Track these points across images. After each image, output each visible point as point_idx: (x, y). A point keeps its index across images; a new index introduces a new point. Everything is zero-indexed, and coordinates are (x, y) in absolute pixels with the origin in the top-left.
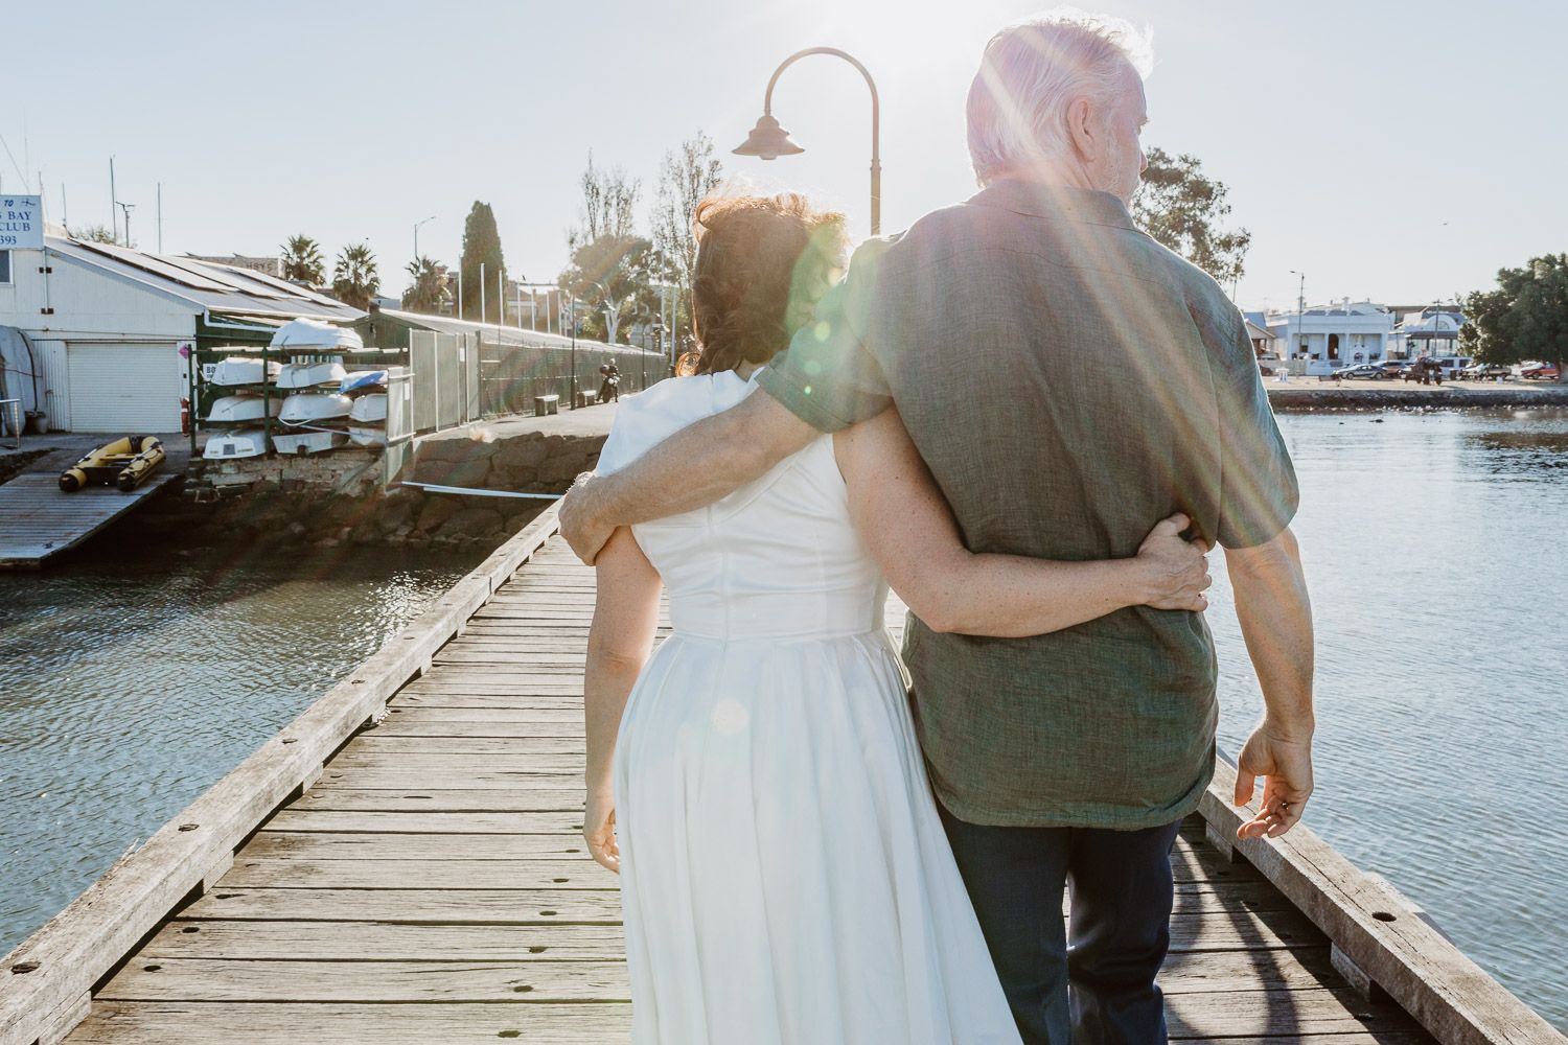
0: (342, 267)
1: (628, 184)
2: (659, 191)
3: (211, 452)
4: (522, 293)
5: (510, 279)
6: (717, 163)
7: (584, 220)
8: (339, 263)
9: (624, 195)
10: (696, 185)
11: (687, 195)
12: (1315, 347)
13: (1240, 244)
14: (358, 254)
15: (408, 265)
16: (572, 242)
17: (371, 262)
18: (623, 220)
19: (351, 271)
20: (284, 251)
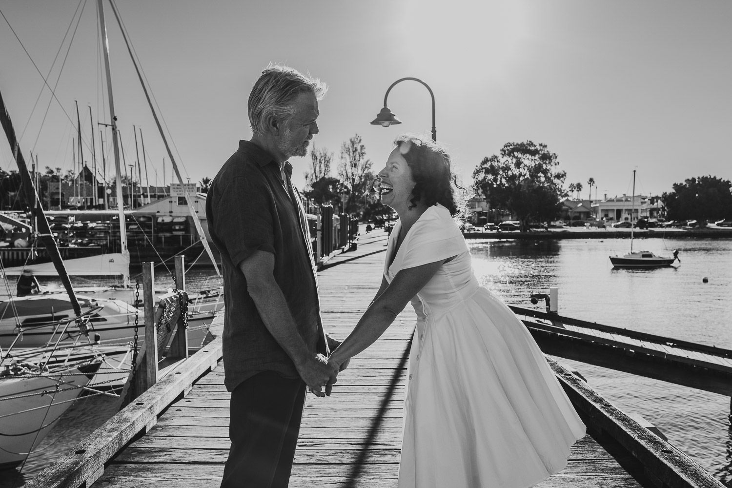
1: (329, 155)
2: (340, 157)
6: (363, 146)
7: (311, 169)
9: (327, 159)
10: (355, 155)
11: (351, 159)
12: (611, 215)
13: (562, 177)
16: (306, 177)
18: (326, 169)
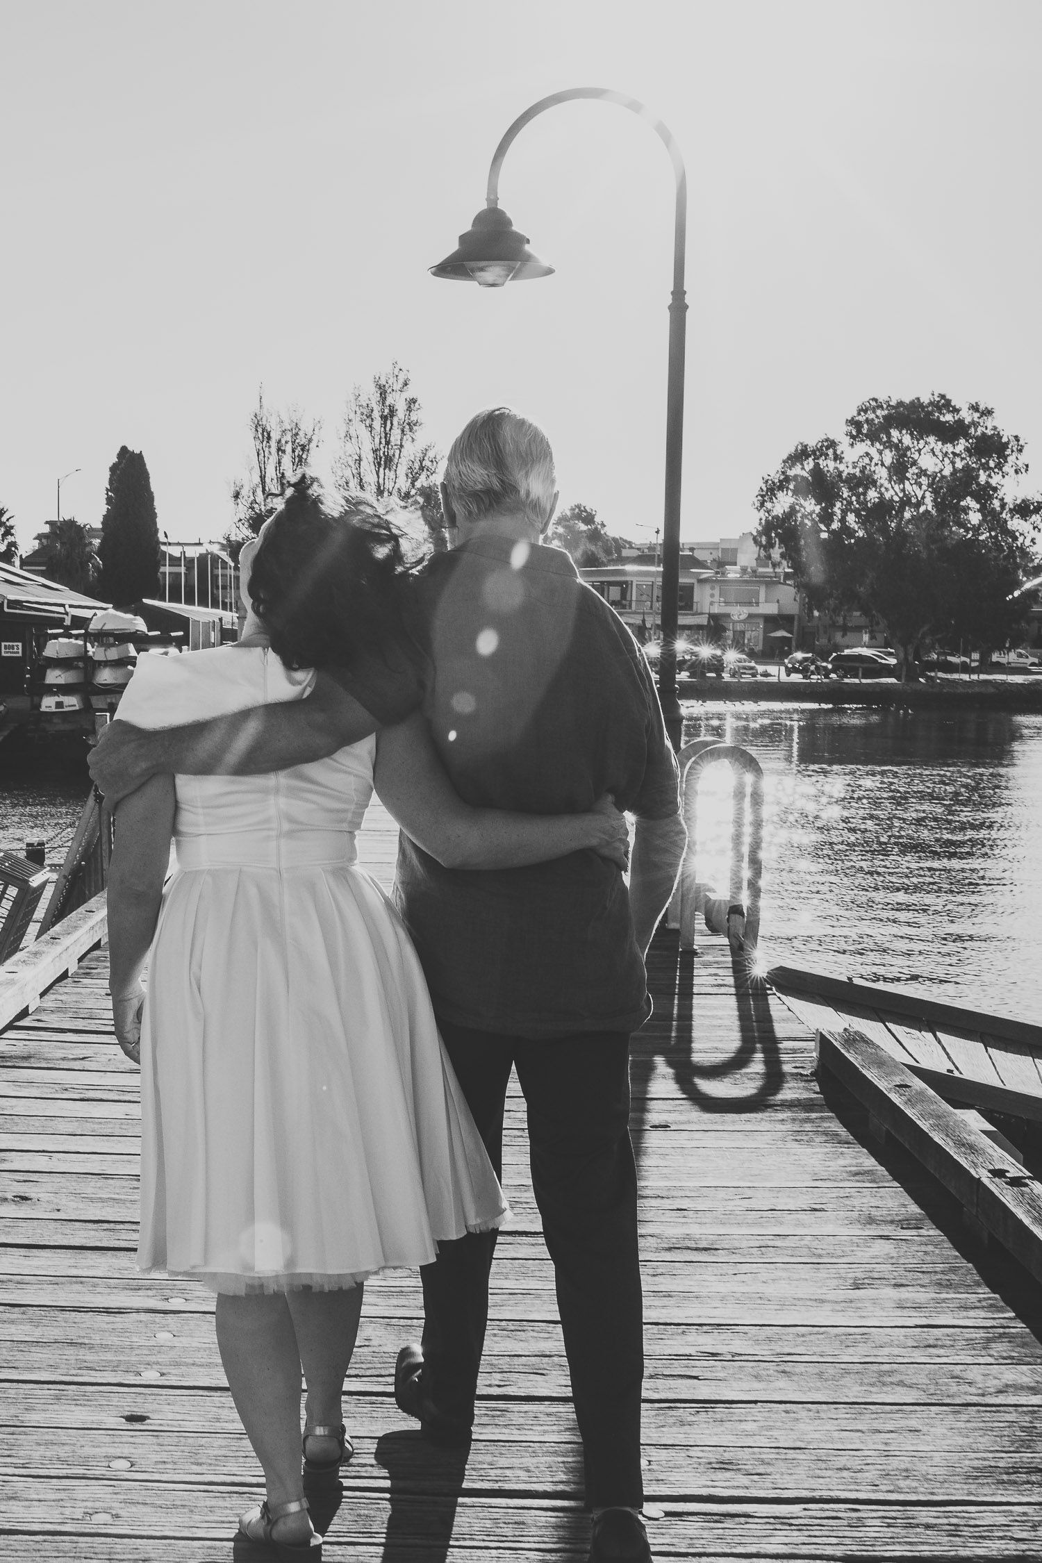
2: (343, 435)
3: (46, 707)
4: (172, 557)
6: (414, 401)
7: (251, 469)
9: (301, 440)
10: (388, 429)
11: (377, 440)
16: (237, 495)
17: (9, 524)
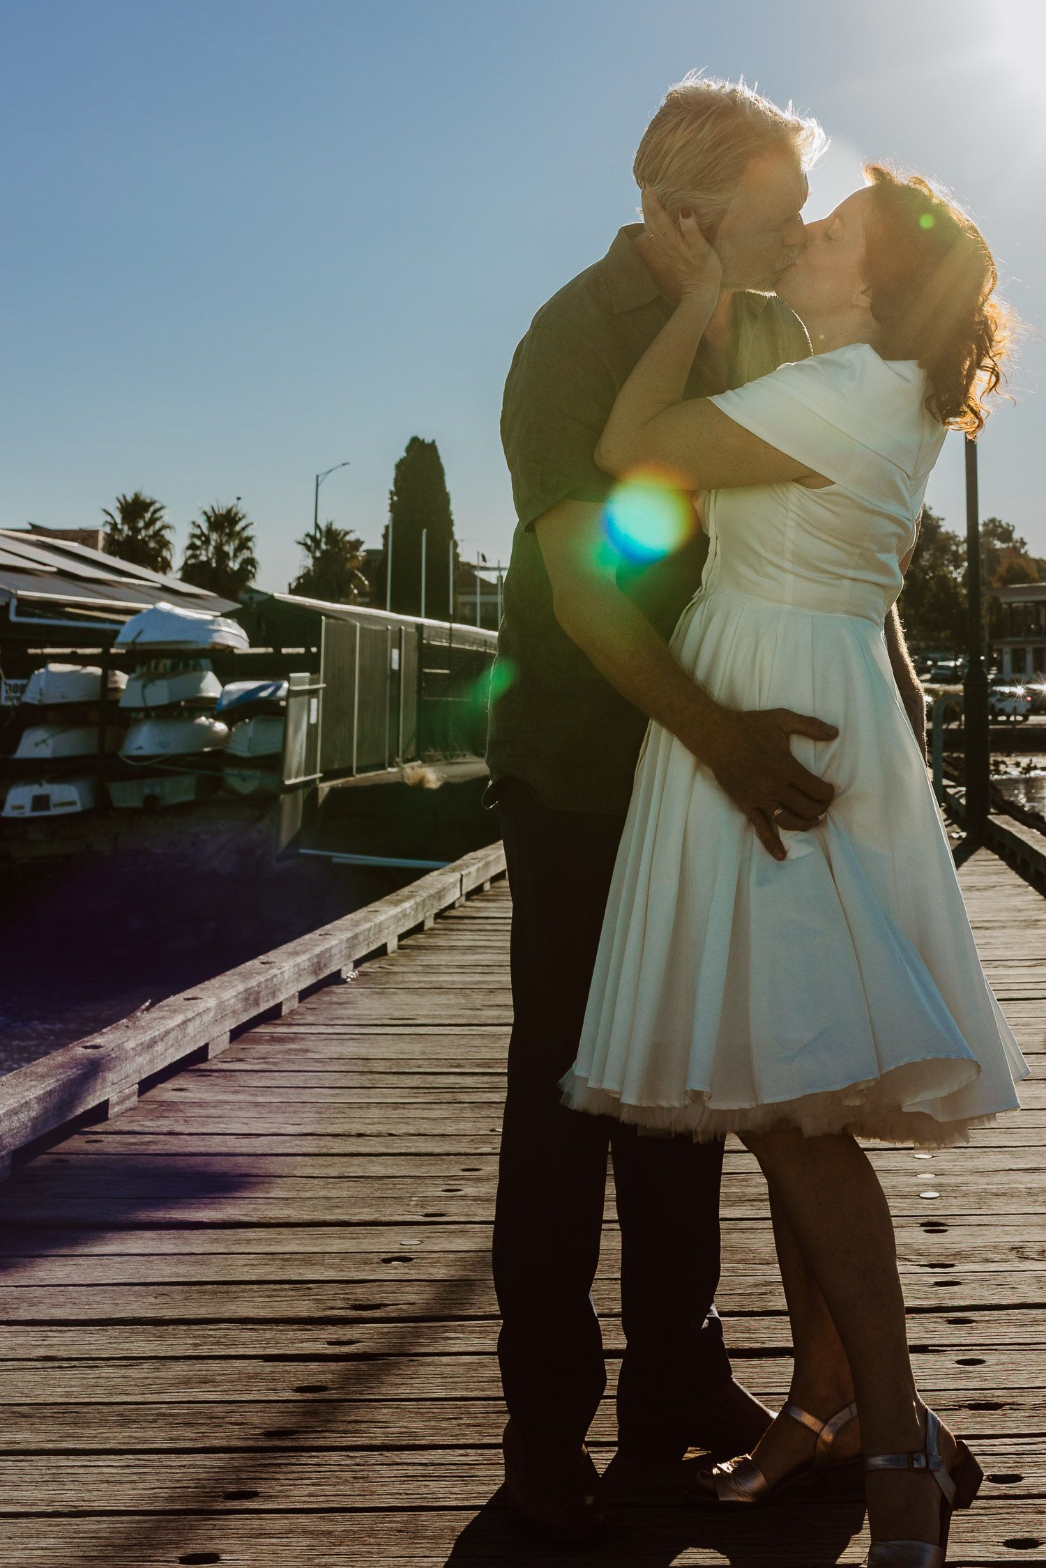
0: (198, 543)
3: (14, 808)
5: (462, 559)
8: (194, 536)
14: (224, 522)
15: (301, 537)
17: (245, 534)
19: (211, 549)
20: (109, 519)
